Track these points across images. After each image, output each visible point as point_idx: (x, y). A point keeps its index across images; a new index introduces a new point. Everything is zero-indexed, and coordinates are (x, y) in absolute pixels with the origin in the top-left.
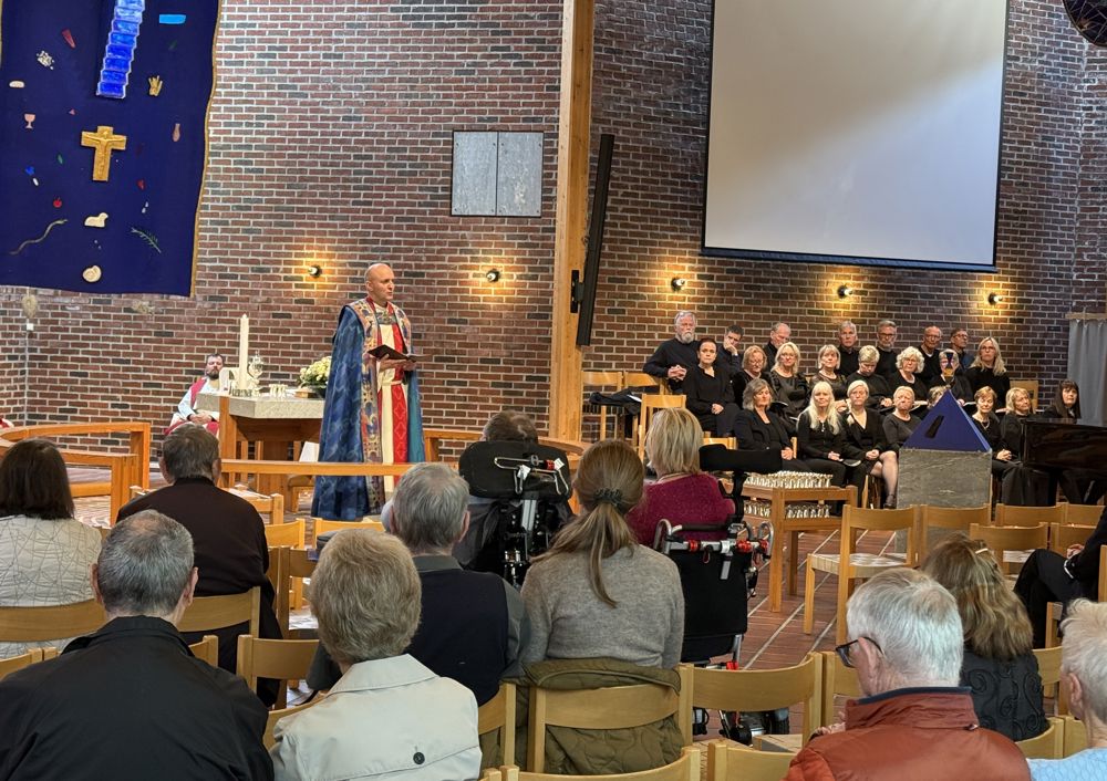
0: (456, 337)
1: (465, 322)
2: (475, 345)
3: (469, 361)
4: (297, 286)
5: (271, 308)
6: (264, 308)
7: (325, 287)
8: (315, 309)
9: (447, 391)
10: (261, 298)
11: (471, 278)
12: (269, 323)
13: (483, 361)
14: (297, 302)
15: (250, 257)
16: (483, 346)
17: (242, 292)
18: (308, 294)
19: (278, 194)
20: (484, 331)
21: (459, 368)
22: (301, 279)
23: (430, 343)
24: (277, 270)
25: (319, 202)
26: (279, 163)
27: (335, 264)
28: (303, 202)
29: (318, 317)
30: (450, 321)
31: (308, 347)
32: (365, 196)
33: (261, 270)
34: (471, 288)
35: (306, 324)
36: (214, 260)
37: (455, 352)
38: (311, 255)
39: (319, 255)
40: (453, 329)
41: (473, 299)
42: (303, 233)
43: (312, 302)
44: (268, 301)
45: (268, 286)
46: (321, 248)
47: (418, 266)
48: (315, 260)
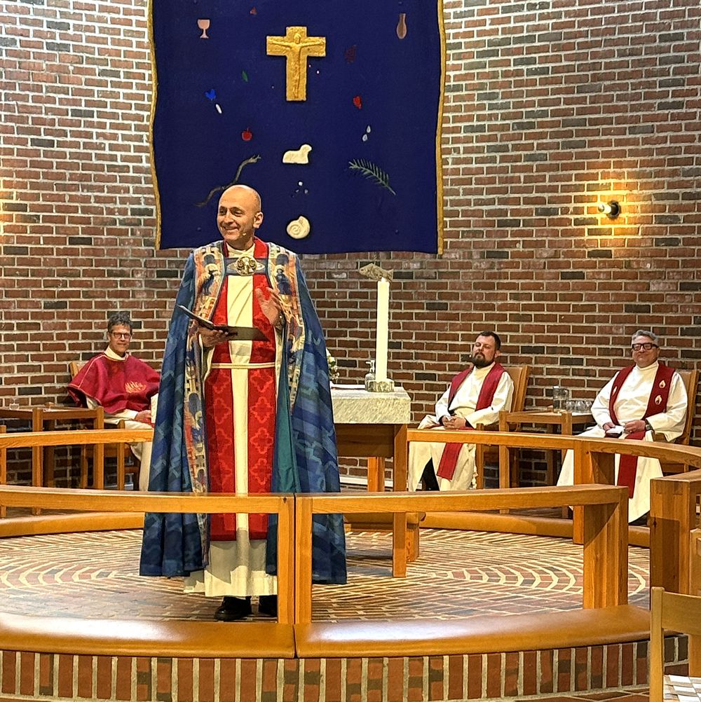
4: (591, 232)
5: (559, 265)
6: (552, 265)
7: (624, 231)
8: (613, 265)
10: (547, 252)
12: (556, 287)
14: (591, 254)
15: (534, 195)
17: (525, 244)
18: (603, 243)
19: (567, 102)
22: (594, 222)
24: (566, 211)
25: (616, 109)
26: (568, 58)
27: (638, 198)
28: (597, 111)
29: (617, 276)
31: (605, 319)
32: (675, 94)
33: (547, 212)
35: (604, 286)
36: (492, 202)
38: (607, 187)
39: (618, 187)
42: (596, 155)
43: (607, 254)
44: (556, 255)
45: (555, 233)
46: (619, 176)
48: (611, 193)
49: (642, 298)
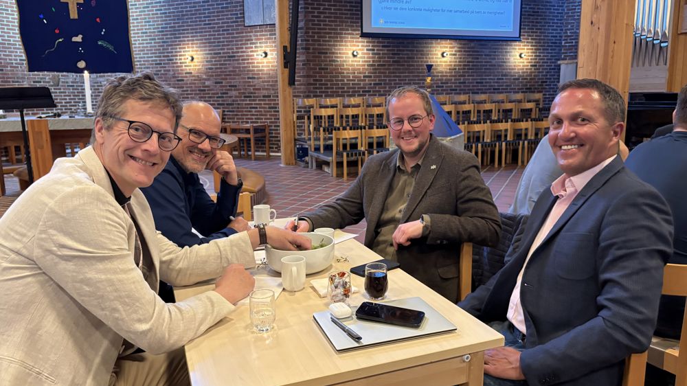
0: (251, 86)
1: (254, 78)
2: (259, 89)
3: (257, 97)
4: (185, 66)
5: (176, 77)
6: (173, 77)
7: (196, 66)
8: (193, 76)
9: (250, 111)
10: (171, 73)
11: (255, 56)
13: (264, 96)
14: (186, 73)
15: (166, 54)
16: (263, 89)
17: (164, 71)
18: (189, 69)
19: (174, 23)
20: (263, 82)
21: (254, 100)
22: (186, 63)
23: (240, 90)
24: (176, 59)
25: (190, 26)
26: (173, 9)
27: (199, 55)
28: (184, 26)
29: (195, 80)
30: (249, 78)
31: (192, 94)
32: (209, 20)
33: (171, 60)
34: (256, 61)
35: (190, 84)
36: (152, 57)
37: (252, 93)
38: (189, 51)
39: (192, 51)
40: (250, 82)
41: (257, 67)
42: (185, 41)
43: (191, 73)
44: (174, 74)
45: (174, 67)
46: (193, 47)
47: (233, 53)
48: (191, 53)
49: (203, 87)
